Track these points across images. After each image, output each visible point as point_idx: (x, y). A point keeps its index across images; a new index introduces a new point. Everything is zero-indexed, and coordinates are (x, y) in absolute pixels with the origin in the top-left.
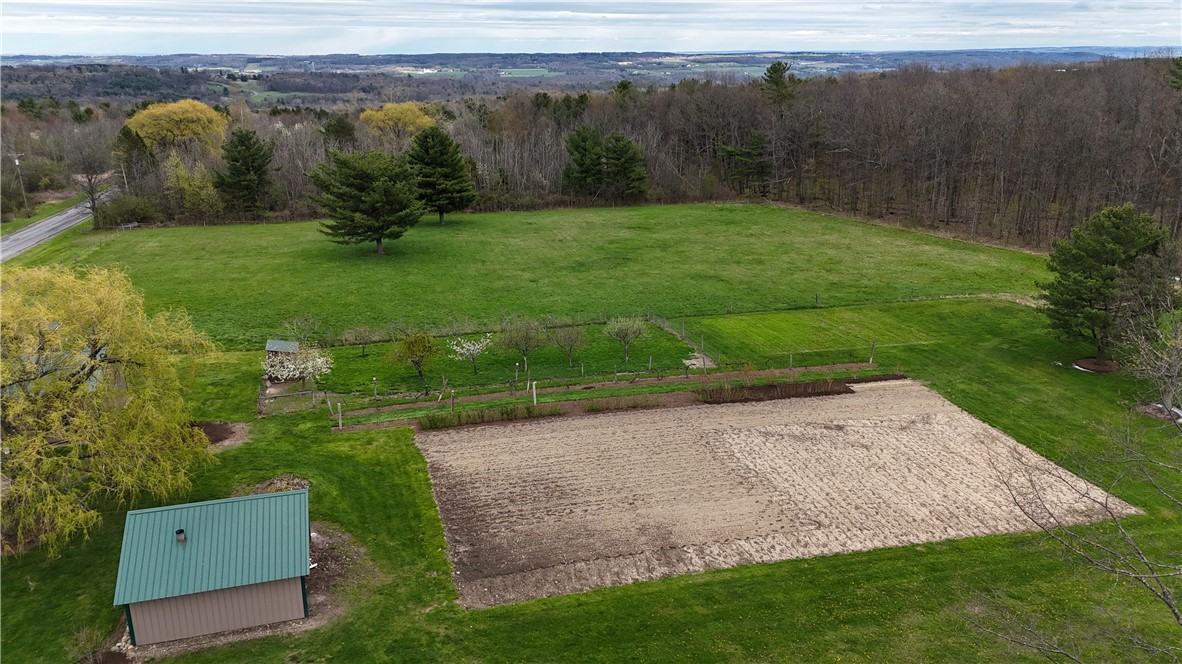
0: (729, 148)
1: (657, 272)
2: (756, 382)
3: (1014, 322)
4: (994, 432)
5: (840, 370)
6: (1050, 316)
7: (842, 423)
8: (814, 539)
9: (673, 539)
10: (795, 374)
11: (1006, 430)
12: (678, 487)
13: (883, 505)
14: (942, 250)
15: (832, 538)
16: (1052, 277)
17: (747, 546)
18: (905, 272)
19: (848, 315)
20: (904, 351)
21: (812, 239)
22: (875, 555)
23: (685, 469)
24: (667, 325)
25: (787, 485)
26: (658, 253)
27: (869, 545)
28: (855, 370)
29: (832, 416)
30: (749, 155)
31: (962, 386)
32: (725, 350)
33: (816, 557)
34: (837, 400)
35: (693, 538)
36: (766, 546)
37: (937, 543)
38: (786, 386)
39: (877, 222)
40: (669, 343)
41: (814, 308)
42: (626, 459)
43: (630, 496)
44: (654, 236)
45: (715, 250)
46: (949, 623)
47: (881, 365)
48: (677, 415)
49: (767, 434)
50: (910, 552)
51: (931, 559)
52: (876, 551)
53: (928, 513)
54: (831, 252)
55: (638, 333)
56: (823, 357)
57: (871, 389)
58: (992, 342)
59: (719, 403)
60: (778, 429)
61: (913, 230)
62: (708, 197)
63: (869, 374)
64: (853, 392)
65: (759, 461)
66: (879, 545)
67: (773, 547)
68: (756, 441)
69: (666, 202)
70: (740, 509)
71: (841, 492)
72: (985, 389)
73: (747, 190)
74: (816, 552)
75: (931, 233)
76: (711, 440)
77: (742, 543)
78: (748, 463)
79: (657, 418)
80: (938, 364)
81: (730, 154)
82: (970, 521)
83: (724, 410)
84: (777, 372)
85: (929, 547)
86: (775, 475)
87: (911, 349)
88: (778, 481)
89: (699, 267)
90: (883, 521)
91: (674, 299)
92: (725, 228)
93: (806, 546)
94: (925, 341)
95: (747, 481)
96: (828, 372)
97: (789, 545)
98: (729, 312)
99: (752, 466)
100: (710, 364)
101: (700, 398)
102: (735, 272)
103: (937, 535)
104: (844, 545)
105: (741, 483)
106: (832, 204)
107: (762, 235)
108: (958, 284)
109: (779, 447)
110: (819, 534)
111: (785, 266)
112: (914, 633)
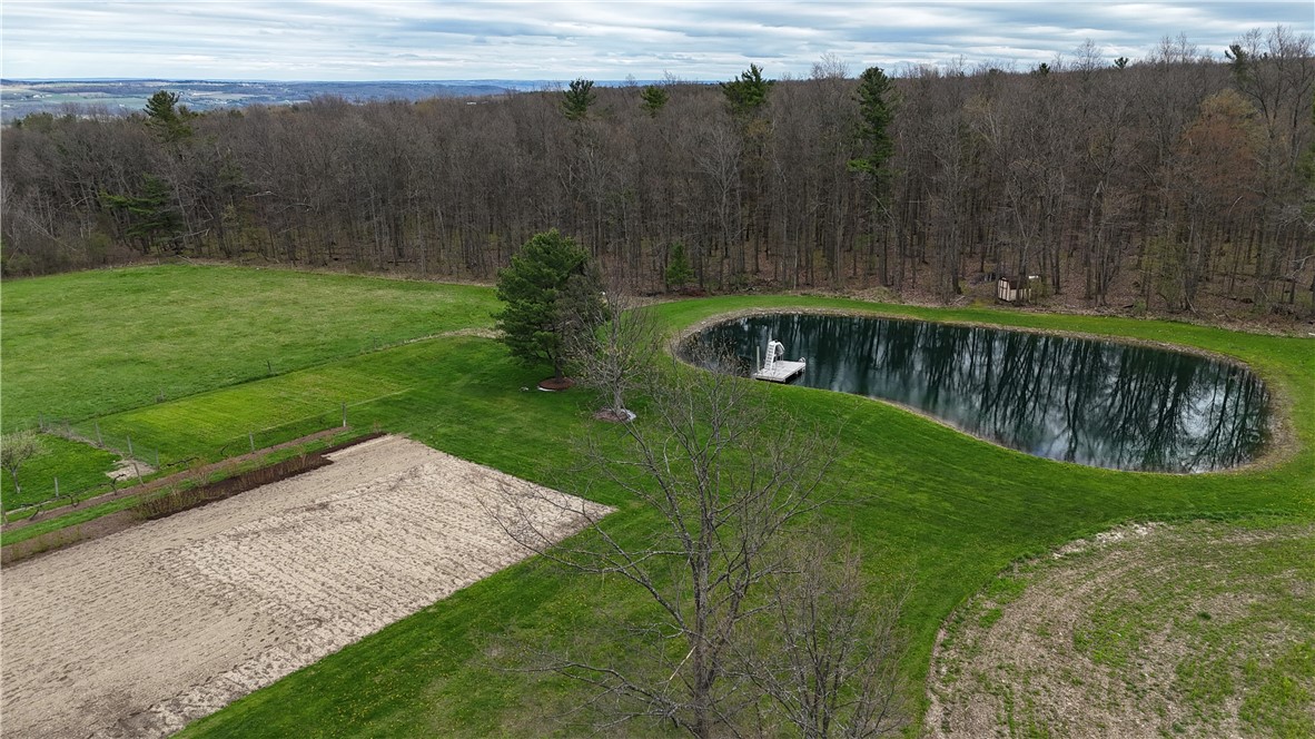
0: (117, 198)
1: (44, 365)
2: (213, 478)
3: (480, 356)
4: (481, 469)
5: (312, 441)
6: (509, 344)
7: (325, 500)
8: (317, 640)
9: (134, 703)
10: (260, 458)
11: (492, 464)
12: (129, 636)
13: (386, 577)
14: (397, 293)
15: (337, 631)
16: (503, 306)
17: (236, 677)
18: (362, 322)
19: (309, 378)
20: (379, 405)
21: (250, 299)
22: (388, 633)
23: (135, 610)
24: (73, 433)
25: (273, 588)
26: (41, 341)
27: (379, 625)
28: (329, 437)
29: (312, 495)
30: (147, 205)
31: (443, 430)
32: (164, 448)
33: (322, 659)
34: (315, 475)
35: (162, 693)
36: (260, 668)
37: (448, 599)
38: (251, 474)
39: (322, 270)
40: (80, 456)
41: (269, 376)
42: (43, 623)
43: (60, 669)
44: (29, 319)
45: (124, 327)
46: (473, 676)
47: (357, 426)
48: (111, 545)
49: (238, 537)
50: (423, 618)
51: (444, 617)
52: (387, 628)
53: (433, 570)
54: (276, 310)
55: (29, 452)
56: (291, 431)
57: (350, 455)
58: (462, 380)
59: (167, 515)
60: (251, 526)
61: (362, 275)
62: (100, 261)
63: (345, 439)
64: (331, 463)
65: (234, 571)
66: (388, 620)
67: (269, 666)
68: (226, 548)
69: (39, 273)
70: (222, 633)
71: (337, 577)
72: (465, 427)
73: (153, 249)
74: (321, 653)
75: (382, 276)
76: (166, 565)
77: (229, 675)
78: (220, 577)
79: (81, 557)
80: (416, 412)
81: (121, 206)
82: (475, 565)
83: (176, 521)
84: (237, 460)
85: (441, 605)
86: (257, 581)
87: (385, 402)
88: (262, 587)
89: (106, 351)
90: (389, 594)
91: (76, 397)
92: (133, 297)
93: (308, 651)
94: (399, 392)
95: (221, 599)
96: (298, 447)
97: (289, 656)
98: (160, 401)
99: (225, 580)
100: (145, 470)
101: (140, 515)
102: (157, 350)
103: (446, 591)
104: (352, 634)
105: (216, 604)
106: (266, 255)
107: (187, 300)
108: (421, 326)
109: (255, 547)
110: (321, 632)
111: (224, 333)
112: (440, 697)
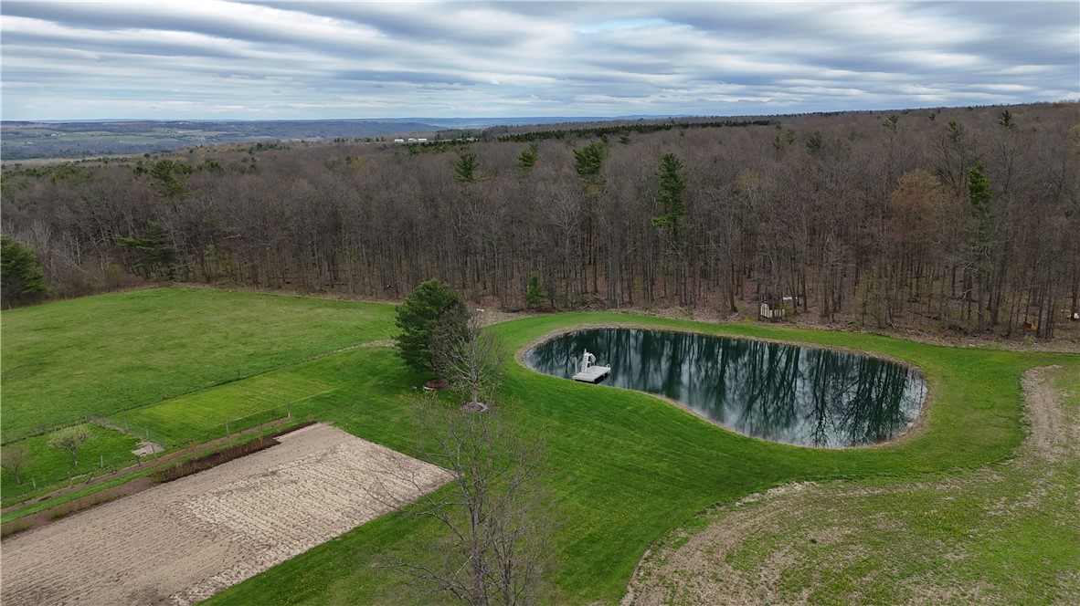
0: (130, 239)
1: (81, 372)
2: (202, 455)
3: (386, 362)
4: (378, 447)
5: (267, 428)
6: (403, 358)
7: (275, 469)
8: (267, 557)
9: (160, 594)
10: (232, 440)
11: (385, 444)
12: (154, 556)
13: (311, 519)
14: (332, 311)
15: (279, 552)
17: (220, 579)
18: (305, 336)
19: (267, 380)
20: (313, 401)
21: (225, 317)
22: (311, 553)
23: (157, 540)
24: (108, 423)
25: (241, 526)
26: (77, 352)
27: (306, 548)
28: (279, 425)
29: (267, 466)
30: (150, 244)
31: (355, 420)
32: (169, 433)
33: (270, 569)
34: (269, 452)
35: (176, 588)
36: (233, 574)
37: (349, 533)
38: (227, 451)
39: (277, 292)
40: (114, 440)
41: (238, 380)
42: (101, 548)
43: (114, 575)
44: (67, 334)
45: (136, 340)
46: (359, 578)
47: (297, 417)
48: (139, 500)
49: (219, 494)
50: (333, 543)
51: (345, 543)
52: (310, 550)
53: (340, 515)
54: (243, 326)
55: (83, 439)
56: (253, 421)
57: (292, 438)
58: (373, 381)
59: (173, 480)
60: (227, 487)
61: (307, 296)
62: (114, 286)
63: (289, 426)
64: (279, 443)
65: (216, 516)
66: (311, 546)
67: (239, 572)
68: (212, 501)
69: (70, 296)
70: (211, 553)
71: (281, 519)
72: (370, 417)
73: (153, 274)
74: (270, 565)
75: (321, 297)
76: (175, 512)
77: (215, 578)
78: (208, 520)
79: (121, 507)
80: (338, 406)
81: (130, 244)
82: (367, 511)
83: (180, 484)
84: (217, 442)
85: (344, 536)
86: (231, 522)
87: (317, 399)
88: (234, 526)
89: (124, 360)
90: (313, 530)
91: (107, 396)
92: (140, 316)
93: (262, 564)
94: (327, 391)
95: (209, 533)
96: (257, 433)
97: (250, 567)
98: (164, 399)
99: (212, 521)
100: (159, 449)
101: (156, 479)
102: (158, 359)
103: (348, 528)
104: (289, 554)
105: (206, 536)
106: (236, 280)
107: (179, 318)
108: (346, 338)
109: (230, 501)
110: (270, 553)
111: (206, 345)
112: (339, 592)
